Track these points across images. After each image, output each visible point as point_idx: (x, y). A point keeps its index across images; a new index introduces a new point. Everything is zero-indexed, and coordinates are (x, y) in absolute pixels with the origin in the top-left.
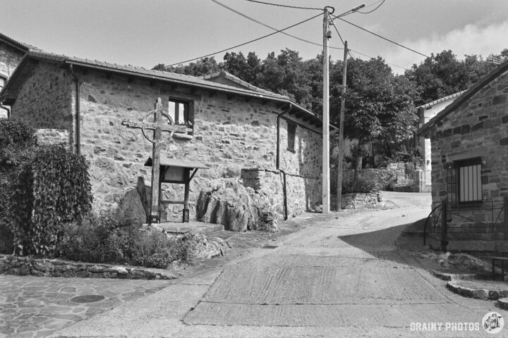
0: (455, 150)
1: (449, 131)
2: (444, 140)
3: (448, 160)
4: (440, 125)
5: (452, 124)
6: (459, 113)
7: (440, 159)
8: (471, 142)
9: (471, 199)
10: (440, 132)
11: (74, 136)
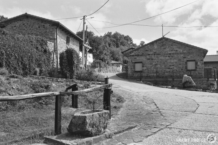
0: (135, 60)
1: (134, 55)
2: (132, 57)
3: (133, 61)
4: (131, 53)
5: (134, 54)
6: (136, 52)
7: (131, 61)
8: (140, 58)
9: (138, 70)
10: (131, 55)
11: (56, 44)
